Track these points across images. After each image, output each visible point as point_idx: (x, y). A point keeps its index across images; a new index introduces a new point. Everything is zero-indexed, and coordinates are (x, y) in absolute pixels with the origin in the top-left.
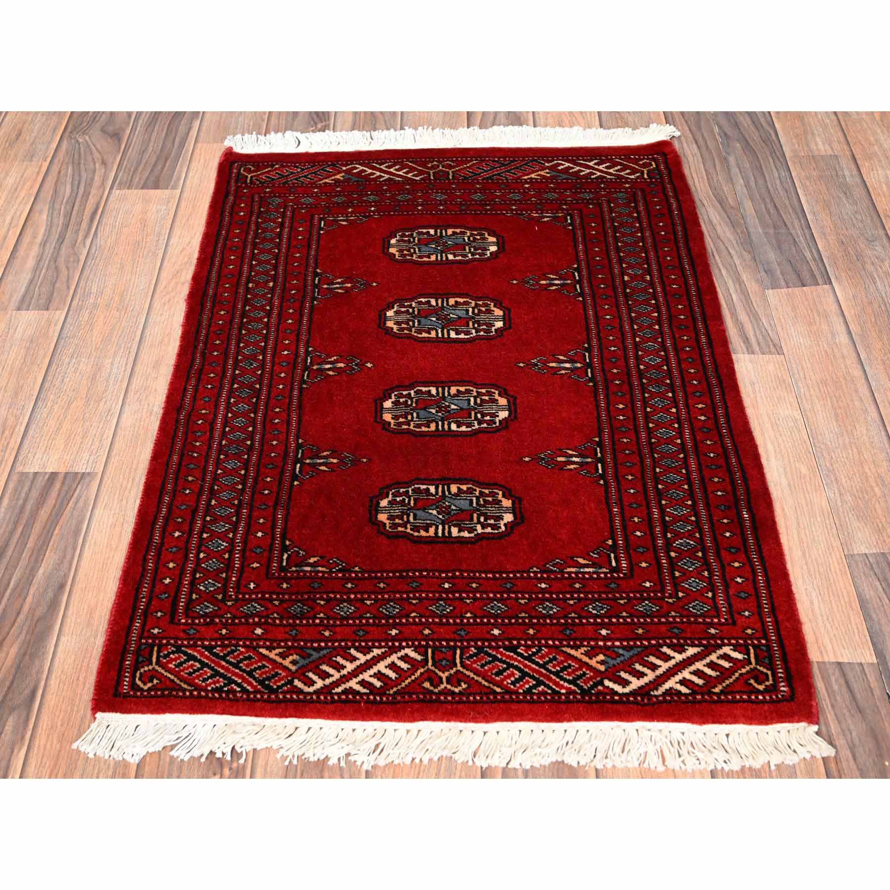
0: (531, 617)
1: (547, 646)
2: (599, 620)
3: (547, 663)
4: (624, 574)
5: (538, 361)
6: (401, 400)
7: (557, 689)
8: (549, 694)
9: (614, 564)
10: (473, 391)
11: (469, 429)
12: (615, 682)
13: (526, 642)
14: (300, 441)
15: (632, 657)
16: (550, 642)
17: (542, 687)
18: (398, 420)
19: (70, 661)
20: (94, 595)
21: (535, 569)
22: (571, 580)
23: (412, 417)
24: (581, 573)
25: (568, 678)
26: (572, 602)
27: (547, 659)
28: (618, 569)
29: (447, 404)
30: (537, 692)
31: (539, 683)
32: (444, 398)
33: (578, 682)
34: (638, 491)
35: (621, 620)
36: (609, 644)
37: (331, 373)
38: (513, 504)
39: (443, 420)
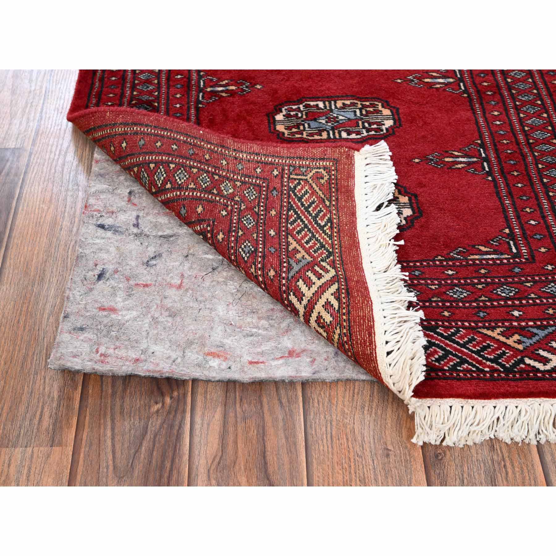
0: (443, 301)
1: (464, 328)
2: (510, 303)
3: (467, 343)
4: (525, 259)
5: (414, 78)
6: (292, 113)
7: (480, 367)
8: (474, 372)
9: (514, 250)
10: (357, 104)
11: (359, 137)
12: (535, 360)
13: (443, 323)
15: (546, 336)
16: (467, 324)
17: (466, 365)
18: (291, 130)
19: (10, 306)
20: (30, 249)
21: (440, 258)
22: (477, 267)
23: (304, 128)
24: (484, 259)
25: (489, 357)
26: (480, 287)
27: (467, 339)
28: (519, 254)
29: (335, 115)
30: (461, 369)
31: (463, 361)
32: (331, 110)
33: (500, 361)
34: (525, 185)
35: (531, 302)
36: (523, 324)
37: (224, 94)
38: (410, 200)
39: (333, 129)
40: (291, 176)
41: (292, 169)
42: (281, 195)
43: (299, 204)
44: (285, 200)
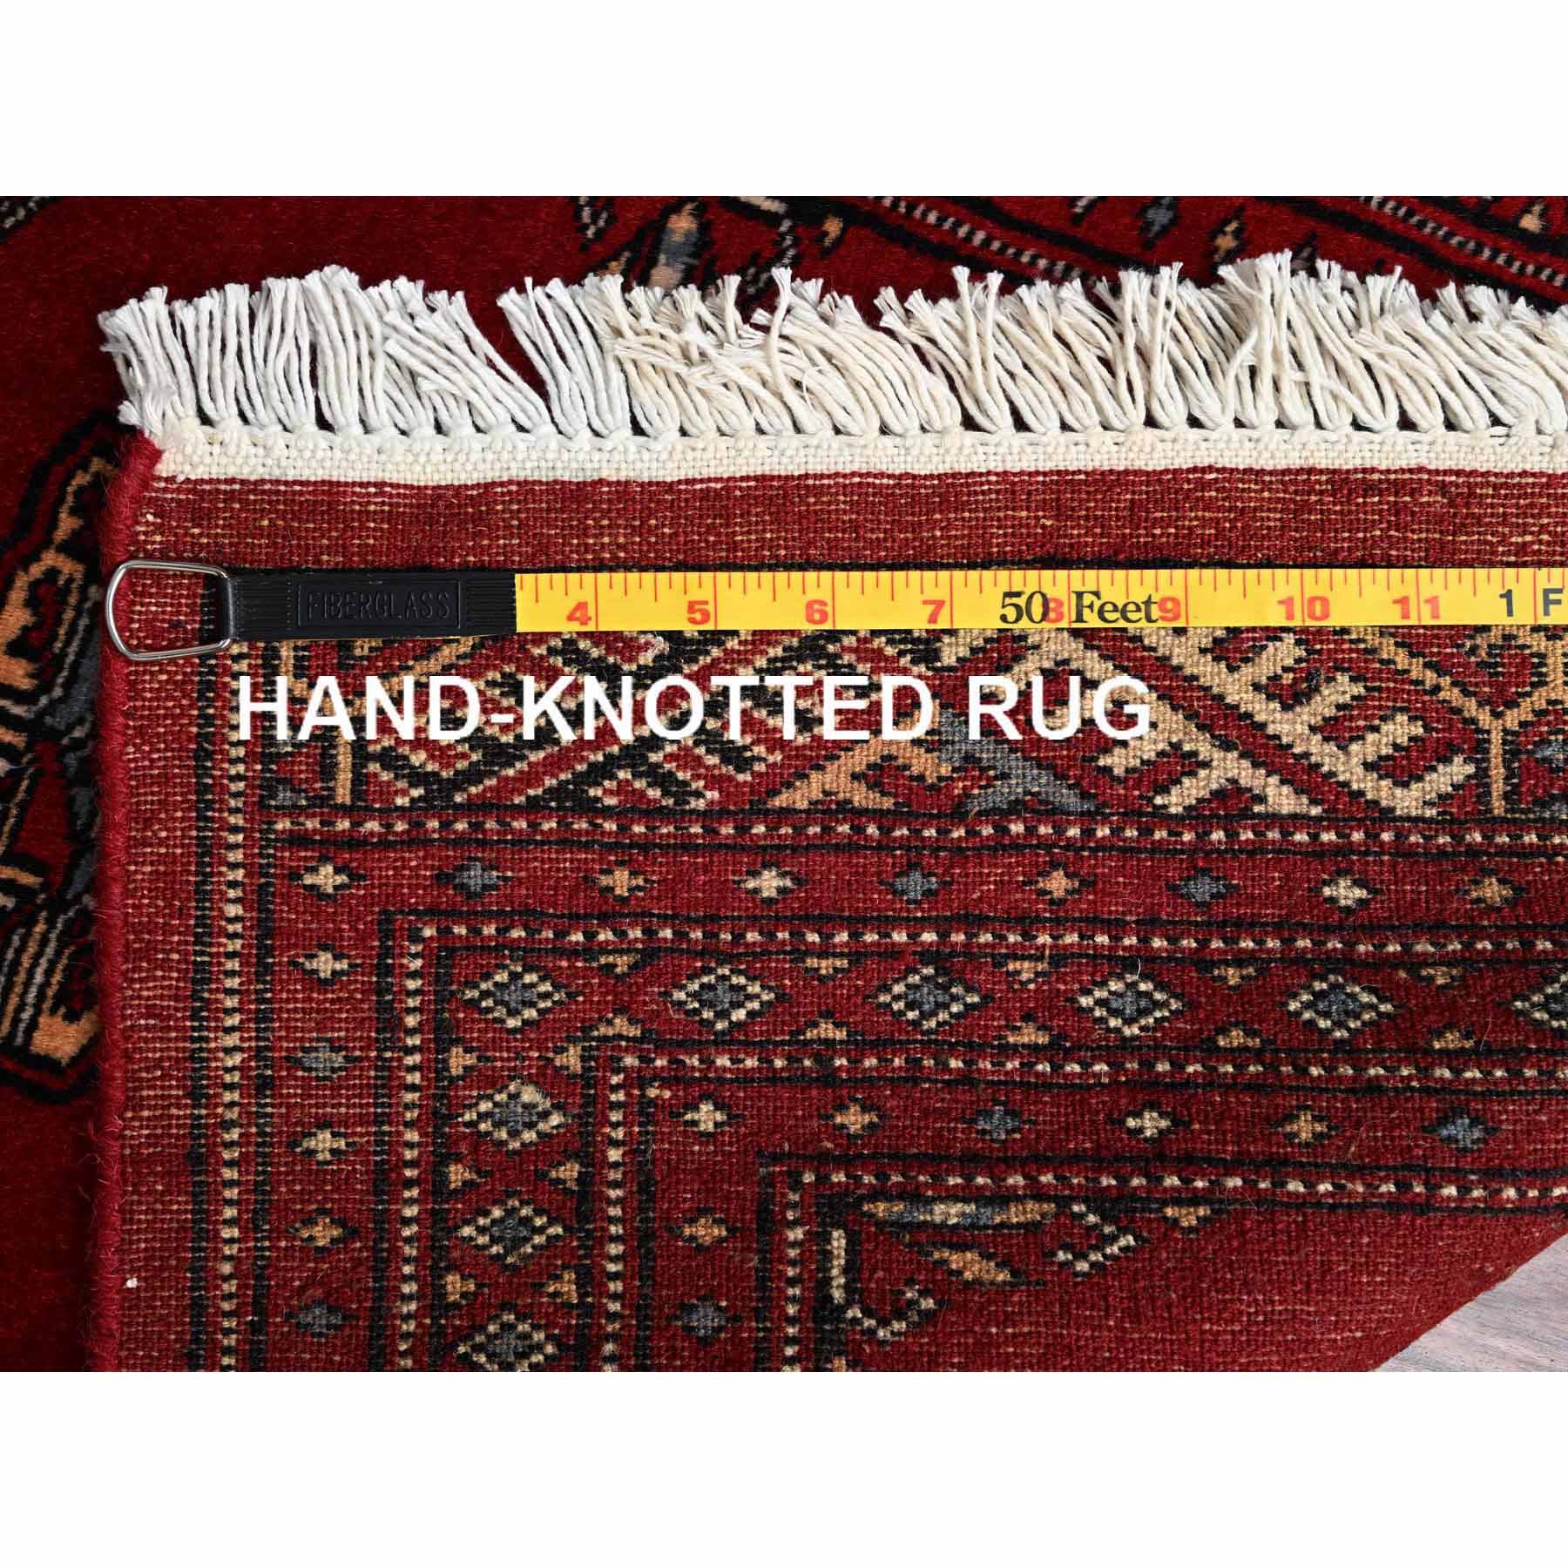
40: (343, 794)
41: (284, 796)
42: (483, 844)
43: (536, 756)
44: (521, 824)
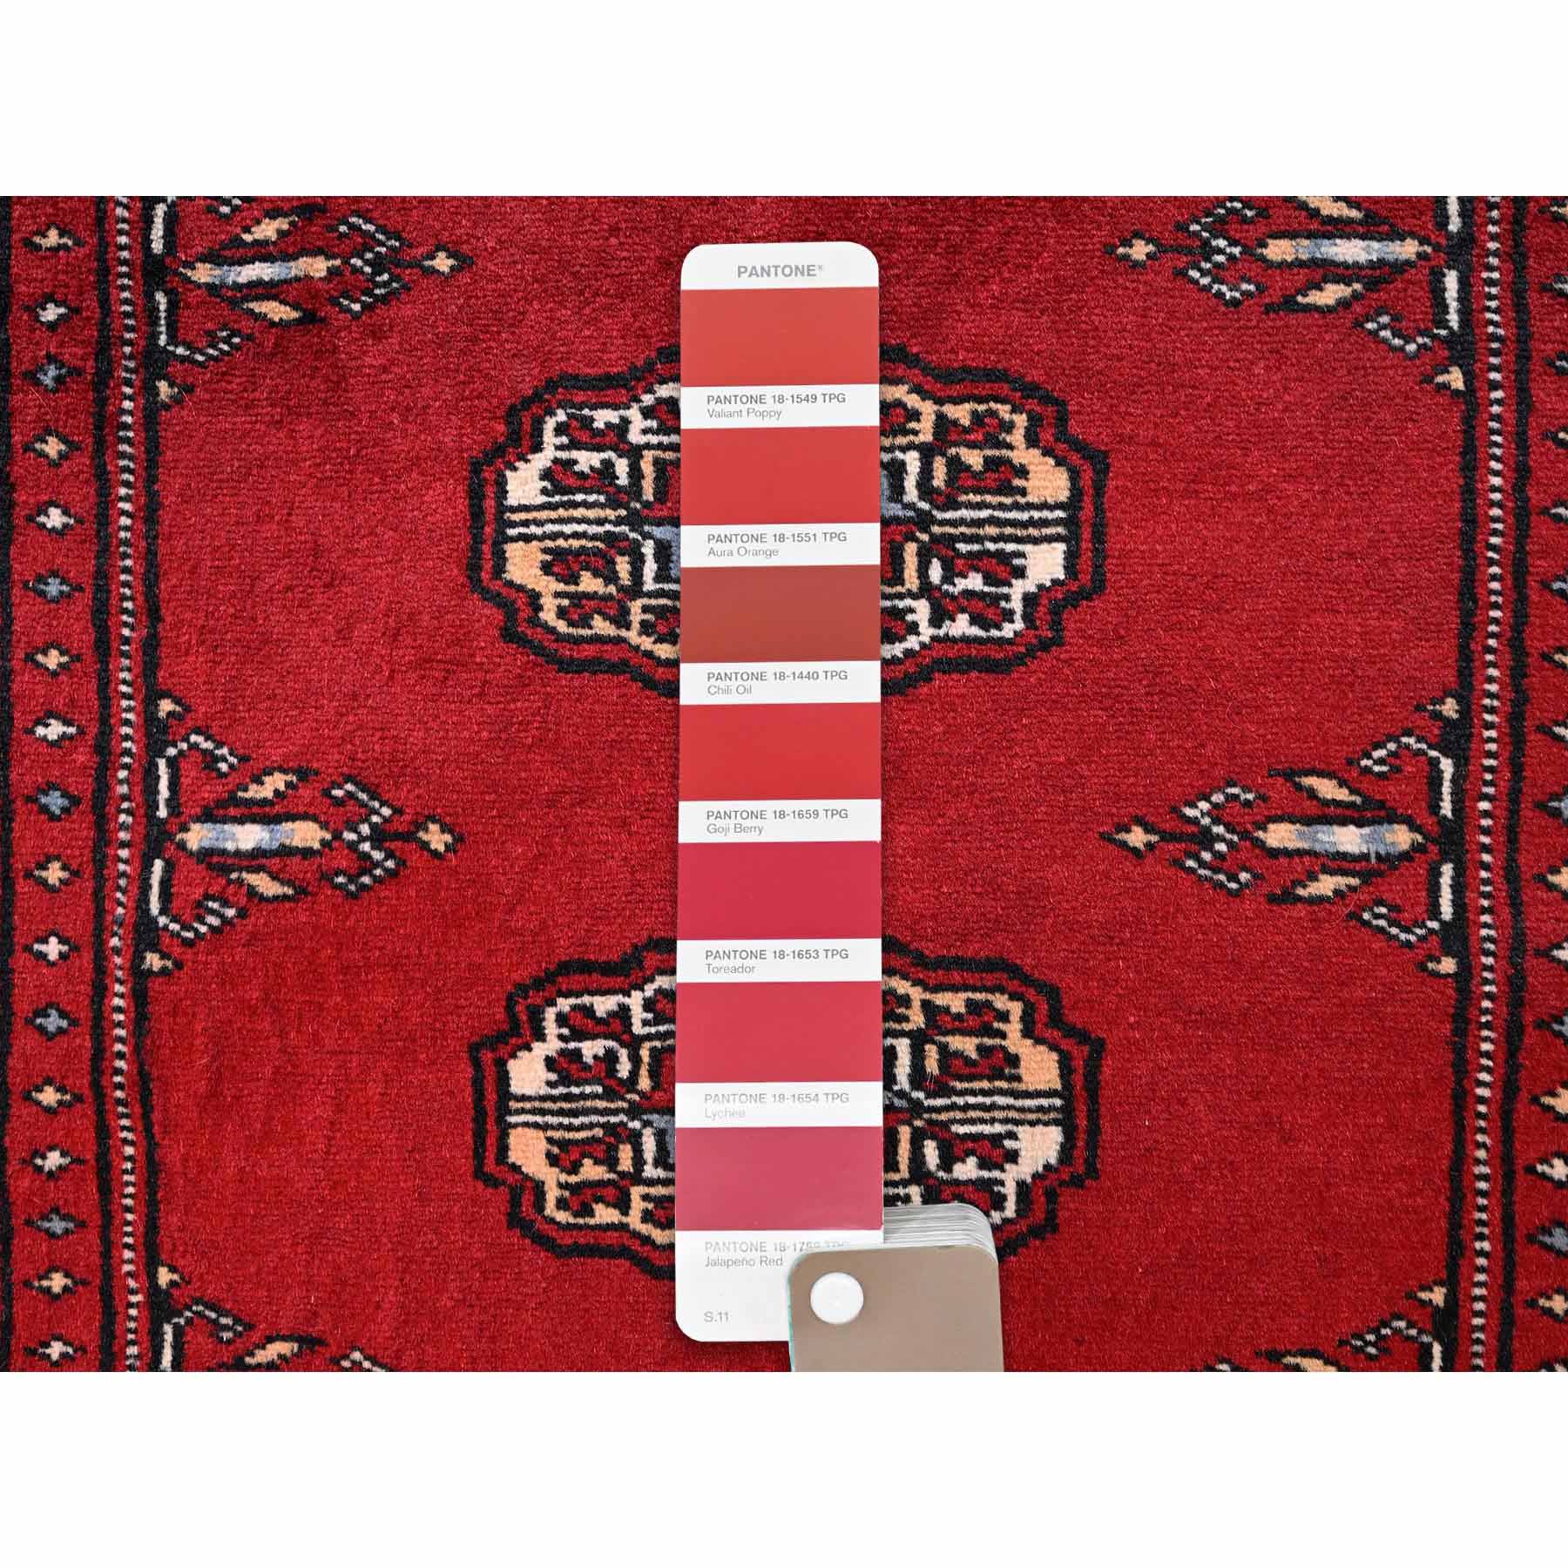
5: (1217, 815)
6: (588, 1051)
10: (908, 1001)
14: (164, 1276)
18: (575, 1169)
23: (639, 1160)
37: (264, 883)
